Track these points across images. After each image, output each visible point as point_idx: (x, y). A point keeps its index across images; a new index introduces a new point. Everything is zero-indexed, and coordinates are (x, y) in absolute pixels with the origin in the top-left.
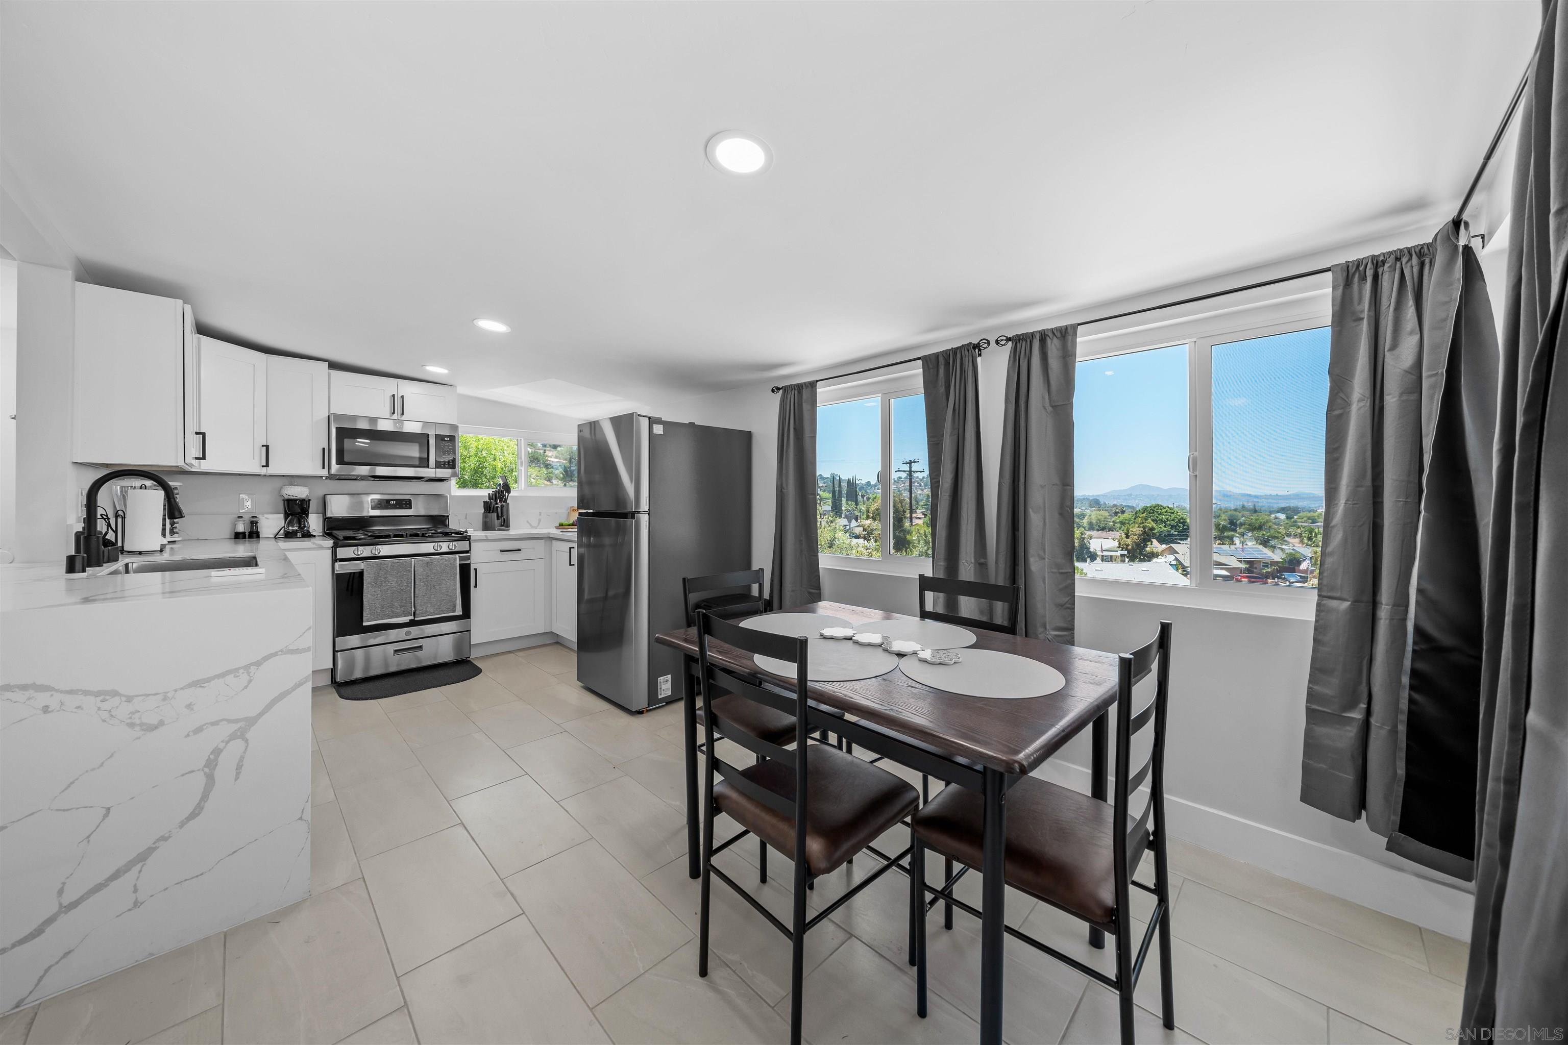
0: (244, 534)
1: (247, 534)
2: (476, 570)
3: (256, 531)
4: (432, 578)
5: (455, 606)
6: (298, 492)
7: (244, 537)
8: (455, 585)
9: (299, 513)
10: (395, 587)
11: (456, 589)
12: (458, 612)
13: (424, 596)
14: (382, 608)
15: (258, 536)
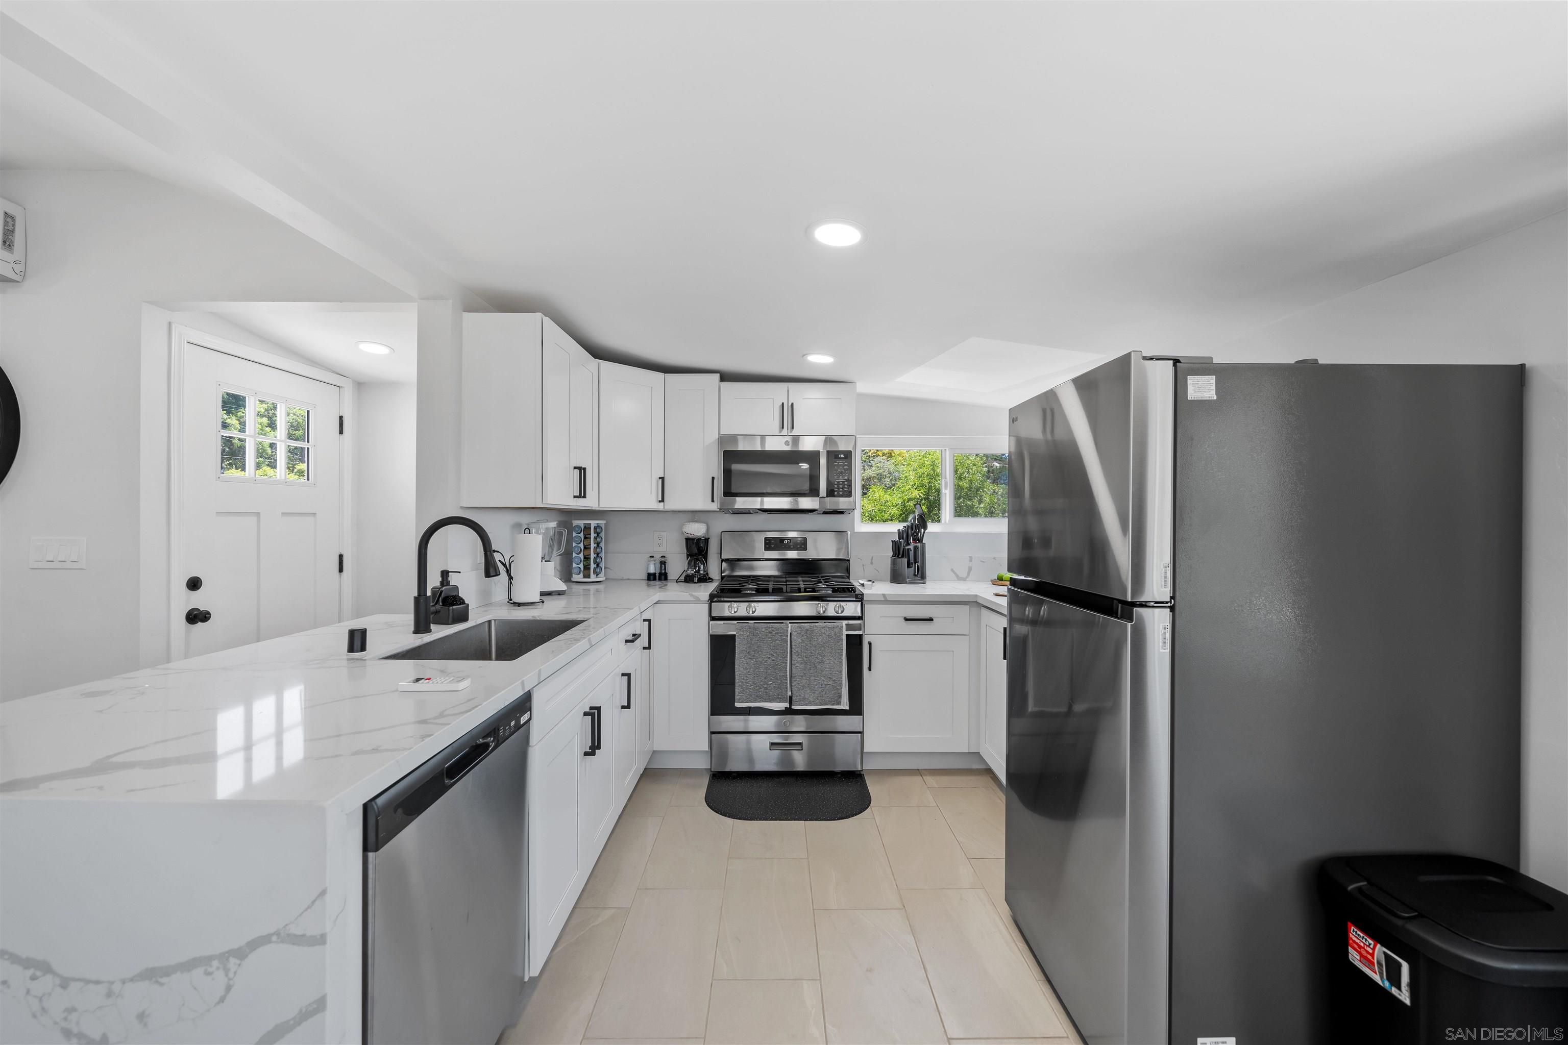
0: (654, 574)
1: (657, 575)
2: (870, 644)
3: (664, 573)
4: (812, 653)
5: (840, 697)
6: (697, 530)
7: (655, 579)
8: (841, 666)
9: (696, 554)
10: (769, 660)
11: (841, 672)
12: (843, 705)
13: (802, 676)
14: (754, 687)
15: (666, 579)
